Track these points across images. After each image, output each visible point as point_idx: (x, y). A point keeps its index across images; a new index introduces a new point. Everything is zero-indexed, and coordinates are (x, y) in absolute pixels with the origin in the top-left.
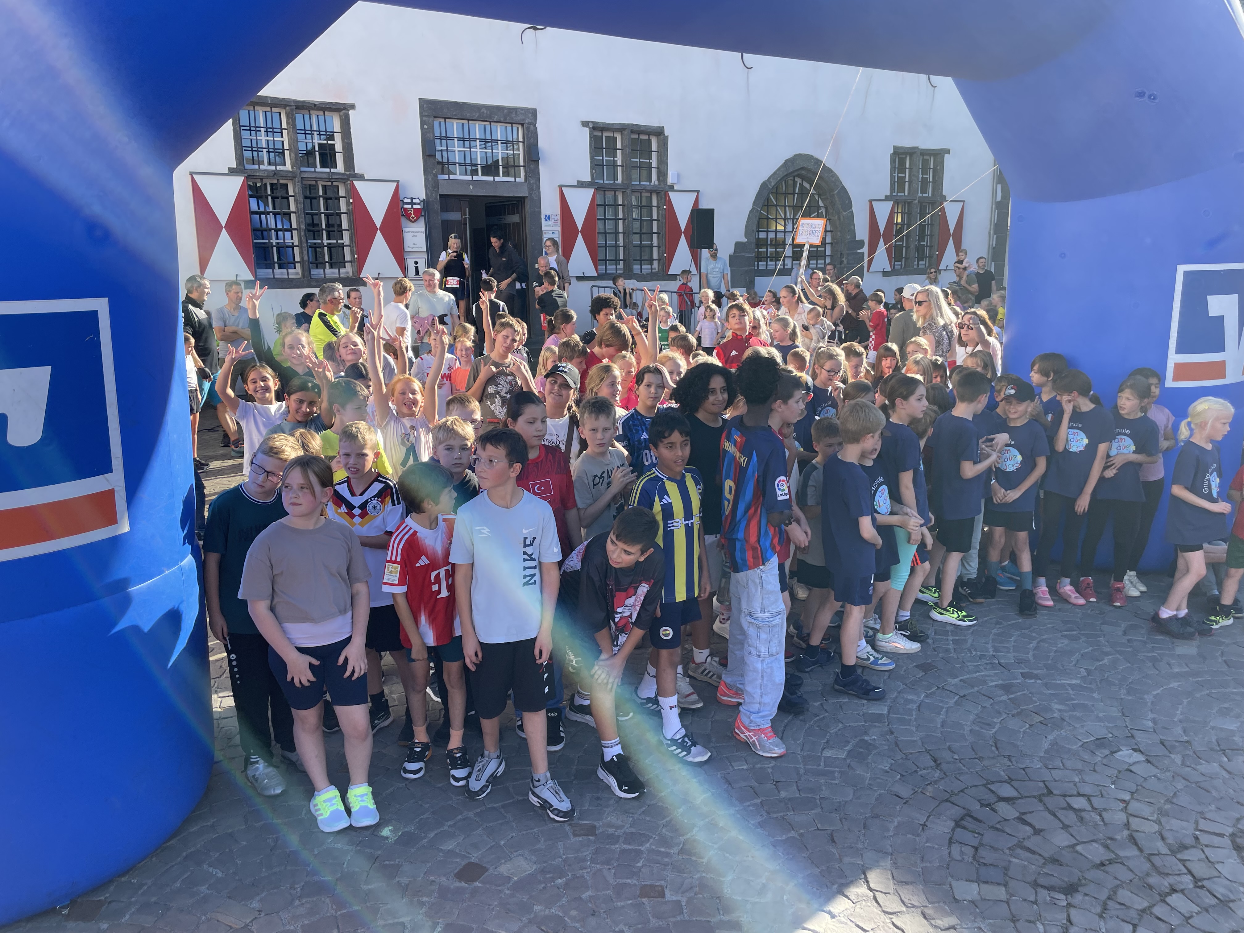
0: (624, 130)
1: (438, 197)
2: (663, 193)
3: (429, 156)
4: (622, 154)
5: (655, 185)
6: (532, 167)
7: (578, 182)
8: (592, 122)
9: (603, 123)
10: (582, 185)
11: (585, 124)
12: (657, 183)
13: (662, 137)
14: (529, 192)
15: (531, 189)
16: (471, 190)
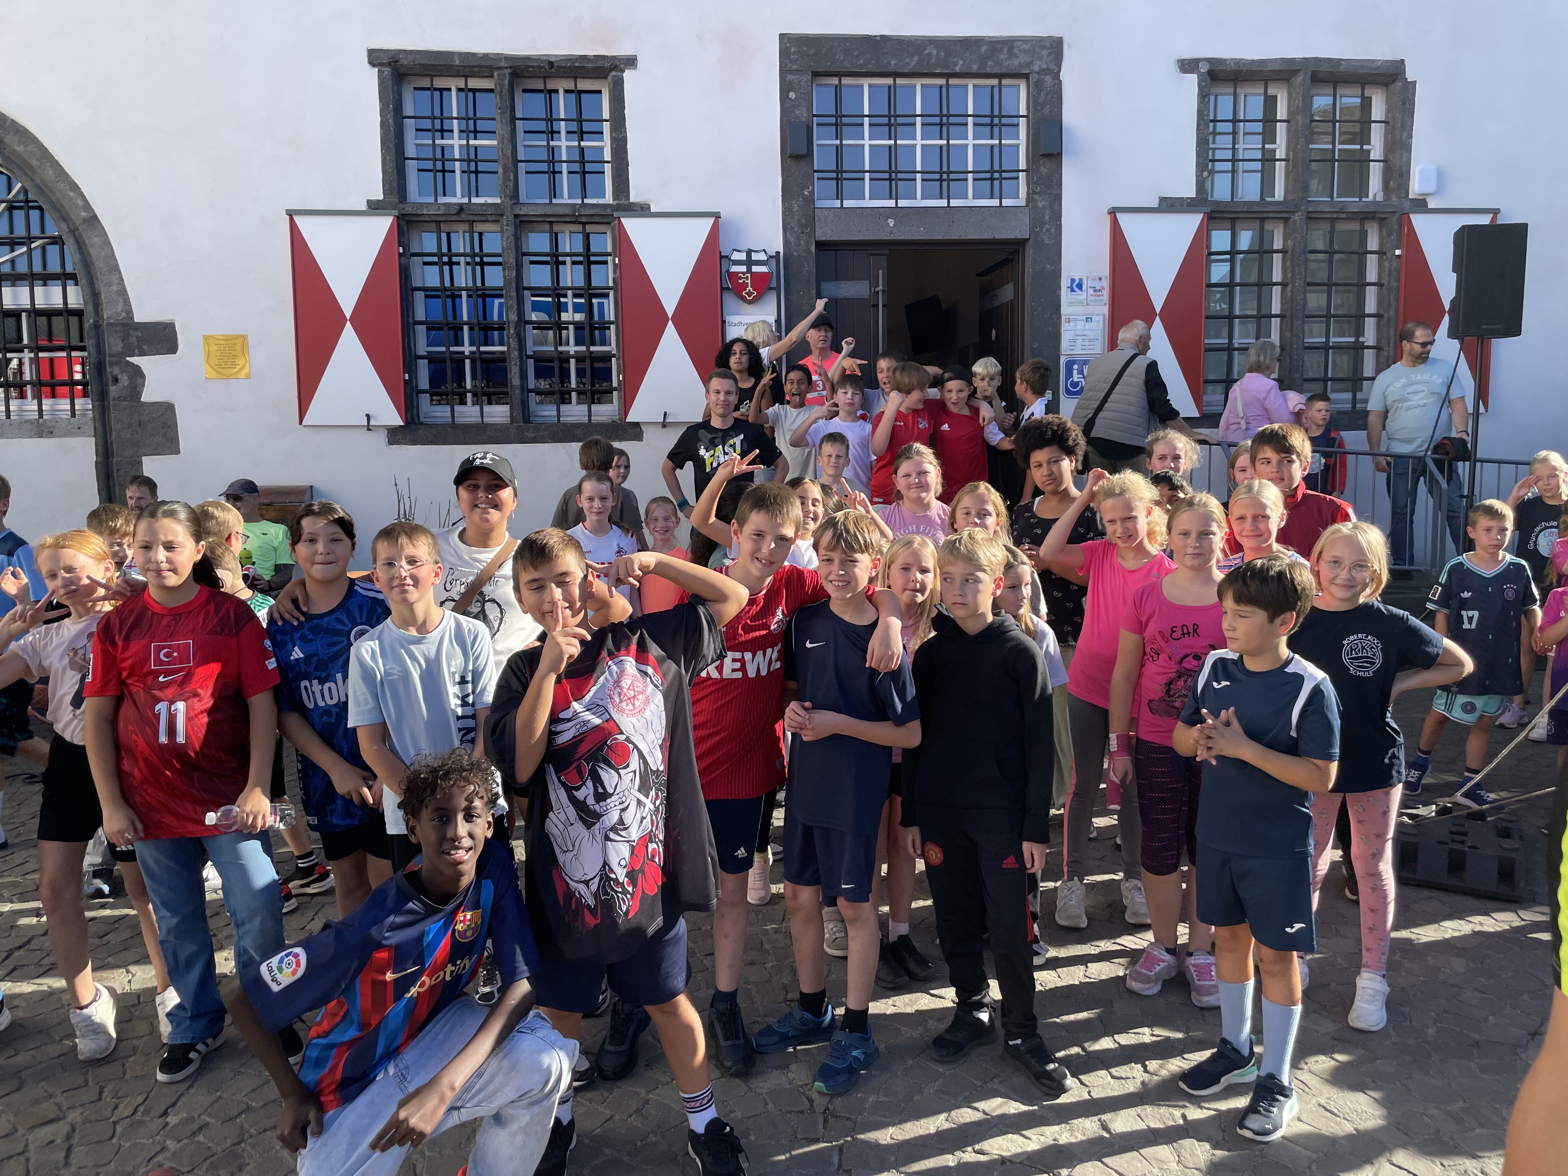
0: (1295, 72)
1: (813, 248)
2: (1394, 219)
3: (797, 157)
4: (1289, 130)
5: (1374, 202)
6: (1044, 170)
7: (1162, 200)
8: (1208, 60)
9: (1237, 62)
10: (1173, 205)
11: (1187, 66)
12: (1380, 197)
13: (1399, 84)
14: (1032, 230)
15: (1036, 222)
16: (892, 230)
